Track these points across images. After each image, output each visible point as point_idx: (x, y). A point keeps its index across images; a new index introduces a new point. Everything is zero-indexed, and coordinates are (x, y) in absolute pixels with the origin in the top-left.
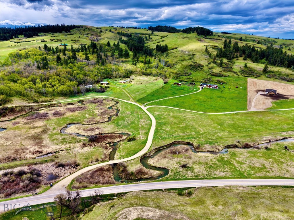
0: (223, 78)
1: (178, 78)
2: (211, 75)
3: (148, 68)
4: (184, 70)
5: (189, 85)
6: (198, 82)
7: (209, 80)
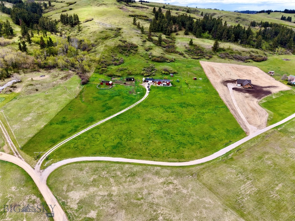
0: (169, 64)
1: (104, 70)
2: (153, 61)
3: (48, 54)
4: (111, 54)
5: (127, 83)
6: (137, 75)
7: (152, 70)
